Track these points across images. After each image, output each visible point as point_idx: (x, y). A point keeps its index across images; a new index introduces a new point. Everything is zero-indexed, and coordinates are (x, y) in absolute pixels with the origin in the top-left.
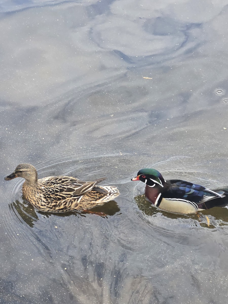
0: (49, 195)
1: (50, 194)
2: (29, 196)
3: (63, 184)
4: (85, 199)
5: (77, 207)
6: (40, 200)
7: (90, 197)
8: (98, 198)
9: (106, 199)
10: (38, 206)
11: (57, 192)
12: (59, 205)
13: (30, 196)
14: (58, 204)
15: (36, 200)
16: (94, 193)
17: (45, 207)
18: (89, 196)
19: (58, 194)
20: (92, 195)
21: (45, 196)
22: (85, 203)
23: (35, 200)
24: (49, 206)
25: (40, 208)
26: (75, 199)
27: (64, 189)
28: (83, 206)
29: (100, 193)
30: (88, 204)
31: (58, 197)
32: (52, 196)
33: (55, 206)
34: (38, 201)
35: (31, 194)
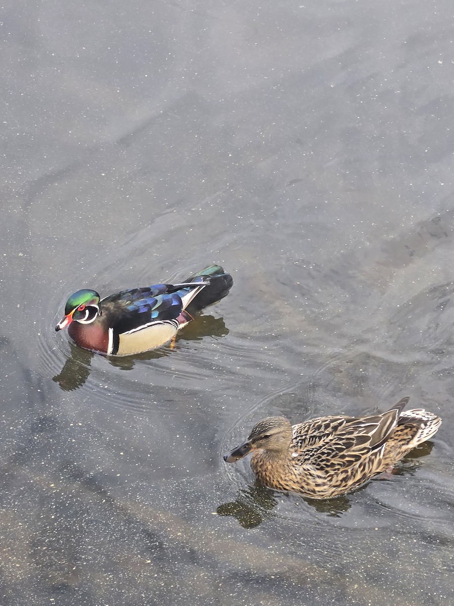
0: (328, 460)
1: (328, 458)
2: (281, 478)
3: (338, 433)
4: (390, 446)
5: (381, 467)
6: (310, 477)
7: (397, 440)
8: (410, 437)
9: (425, 435)
10: (309, 490)
11: (341, 450)
12: (354, 475)
13: (283, 476)
14: (349, 473)
15: (299, 480)
16: (402, 430)
17: (326, 487)
18: (395, 439)
19: (344, 453)
20: (400, 435)
21: (319, 465)
22: (393, 453)
23: (296, 480)
24: (333, 483)
25: (314, 491)
26: (375, 454)
27: (351, 441)
28: (391, 460)
29: (410, 427)
30: (397, 455)
31: (347, 459)
32: (335, 460)
33: (345, 480)
34: (305, 481)
35: (283, 474)
